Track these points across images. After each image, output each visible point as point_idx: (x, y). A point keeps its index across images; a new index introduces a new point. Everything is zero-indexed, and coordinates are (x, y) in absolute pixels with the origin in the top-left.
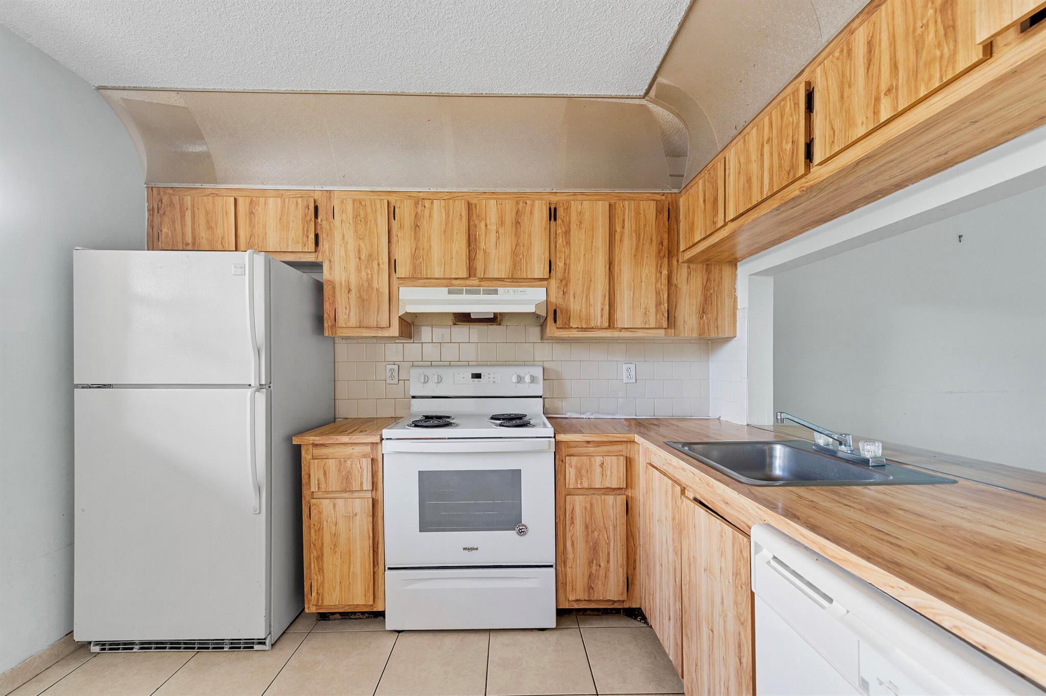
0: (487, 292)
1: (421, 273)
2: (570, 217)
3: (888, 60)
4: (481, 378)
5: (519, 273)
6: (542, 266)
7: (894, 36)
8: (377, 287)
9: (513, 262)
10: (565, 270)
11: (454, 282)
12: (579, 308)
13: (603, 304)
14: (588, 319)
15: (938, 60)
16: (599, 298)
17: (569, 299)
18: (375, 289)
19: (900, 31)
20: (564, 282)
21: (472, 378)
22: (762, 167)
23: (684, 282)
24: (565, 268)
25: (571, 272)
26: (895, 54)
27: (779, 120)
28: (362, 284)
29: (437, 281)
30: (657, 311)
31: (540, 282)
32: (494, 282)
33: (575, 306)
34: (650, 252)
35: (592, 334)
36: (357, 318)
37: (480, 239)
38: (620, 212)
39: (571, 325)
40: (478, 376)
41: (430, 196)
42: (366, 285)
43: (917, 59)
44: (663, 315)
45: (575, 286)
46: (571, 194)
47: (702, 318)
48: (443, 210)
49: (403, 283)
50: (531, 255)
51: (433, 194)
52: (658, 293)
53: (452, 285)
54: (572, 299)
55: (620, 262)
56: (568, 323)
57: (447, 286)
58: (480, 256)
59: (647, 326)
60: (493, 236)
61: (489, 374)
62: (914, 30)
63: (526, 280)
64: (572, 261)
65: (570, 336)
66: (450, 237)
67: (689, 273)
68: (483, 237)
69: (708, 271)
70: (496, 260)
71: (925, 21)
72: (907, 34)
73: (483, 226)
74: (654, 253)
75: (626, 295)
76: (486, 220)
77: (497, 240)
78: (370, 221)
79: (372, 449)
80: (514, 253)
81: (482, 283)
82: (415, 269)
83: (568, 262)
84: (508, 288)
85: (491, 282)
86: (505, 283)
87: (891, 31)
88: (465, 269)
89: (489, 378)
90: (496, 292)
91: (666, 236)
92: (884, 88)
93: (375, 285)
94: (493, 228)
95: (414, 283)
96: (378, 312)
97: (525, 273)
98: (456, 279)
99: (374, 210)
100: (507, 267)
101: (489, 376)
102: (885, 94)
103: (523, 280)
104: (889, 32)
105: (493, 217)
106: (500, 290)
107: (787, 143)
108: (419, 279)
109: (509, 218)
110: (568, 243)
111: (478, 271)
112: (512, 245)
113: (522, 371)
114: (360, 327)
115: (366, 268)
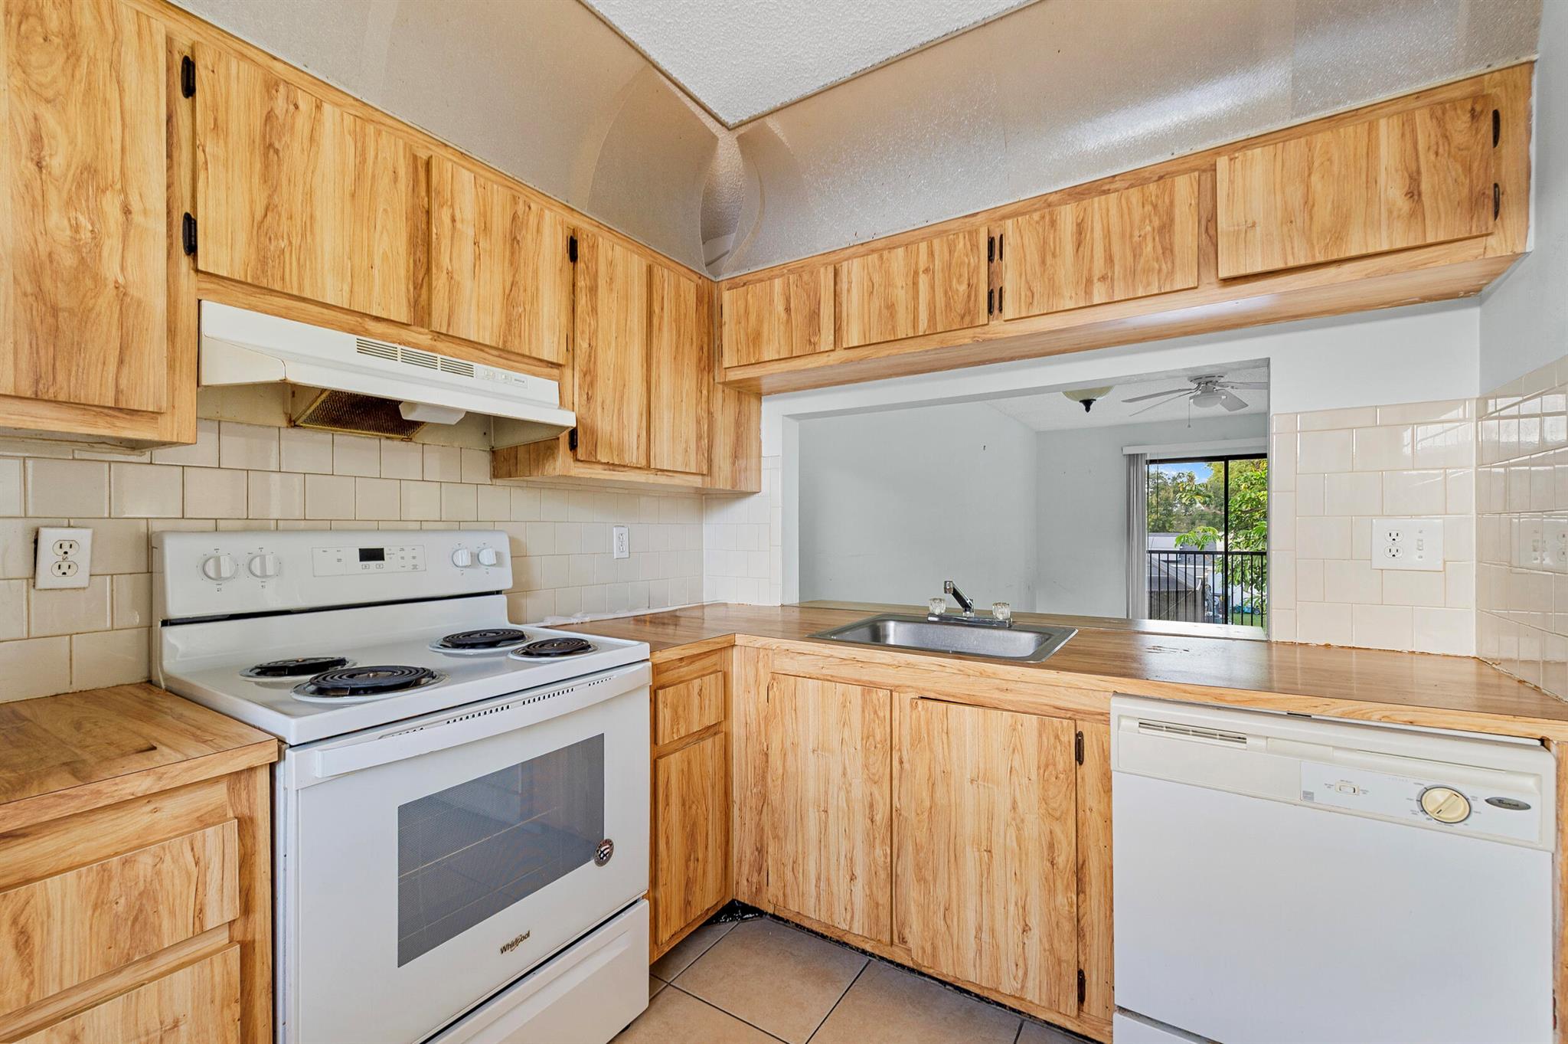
0: (447, 367)
1: (283, 279)
2: (596, 264)
3: (1102, 251)
4: (382, 559)
5: (516, 343)
6: (556, 339)
7: (1109, 231)
8: (121, 280)
9: (507, 317)
10: (590, 356)
11: (372, 325)
12: (609, 428)
13: (640, 428)
14: (621, 451)
15: (1156, 271)
16: (635, 416)
17: (595, 412)
18: (112, 286)
19: (1116, 229)
20: (588, 378)
21: (361, 560)
22: (916, 297)
23: (720, 412)
24: (590, 353)
25: (599, 362)
26: (1110, 245)
27: (946, 254)
28: (50, 254)
29: (325, 311)
30: (698, 448)
31: (549, 369)
32: (464, 349)
33: (604, 424)
34: (690, 356)
35: (624, 476)
36: (24, 365)
37: (439, 244)
38: (658, 283)
39: (599, 458)
40: (372, 555)
41: (305, 83)
42: (68, 260)
43: (1134, 261)
44: (703, 454)
45: (604, 390)
46: (594, 222)
47: (734, 464)
48: (349, 140)
49: (215, 292)
50: (538, 313)
51: (315, 84)
52: (698, 422)
53: (367, 332)
54: (599, 410)
55: (658, 362)
56: (593, 453)
57: (353, 331)
58: (440, 282)
59: (687, 471)
60: (467, 251)
61: (402, 550)
62: (1131, 236)
63: (526, 360)
64: (600, 343)
65: (593, 476)
66: (366, 214)
67: (724, 400)
68: (445, 243)
69: (739, 400)
70: (474, 302)
71: (1143, 233)
72: (1123, 235)
73: (447, 221)
74: (694, 360)
75: (665, 417)
76: (452, 206)
77: (475, 259)
78: (93, 61)
79: (231, 790)
80: (509, 299)
81: (439, 345)
82: (263, 261)
83: (593, 344)
84: (494, 368)
85: (459, 348)
86: (487, 356)
87: (1106, 225)
88: (404, 302)
89: (403, 558)
90: (468, 371)
91: (706, 339)
92: (1097, 274)
93: (111, 269)
94: (468, 231)
95: (253, 300)
96: (121, 362)
97: (527, 346)
98: (377, 319)
99: (111, 32)
100: (495, 324)
101: (402, 554)
102: (1099, 279)
103: (519, 358)
104: (1103, 225)
105: (467, 206)
106: (477, 367)
107: (959, 282)
108: (272, 292)
109: (500, 222)
110: (594, 310)
111: (435, 314)
112: (504, 281)
113: (472, 541)
114: (36, 398)
115: (69, 203)
